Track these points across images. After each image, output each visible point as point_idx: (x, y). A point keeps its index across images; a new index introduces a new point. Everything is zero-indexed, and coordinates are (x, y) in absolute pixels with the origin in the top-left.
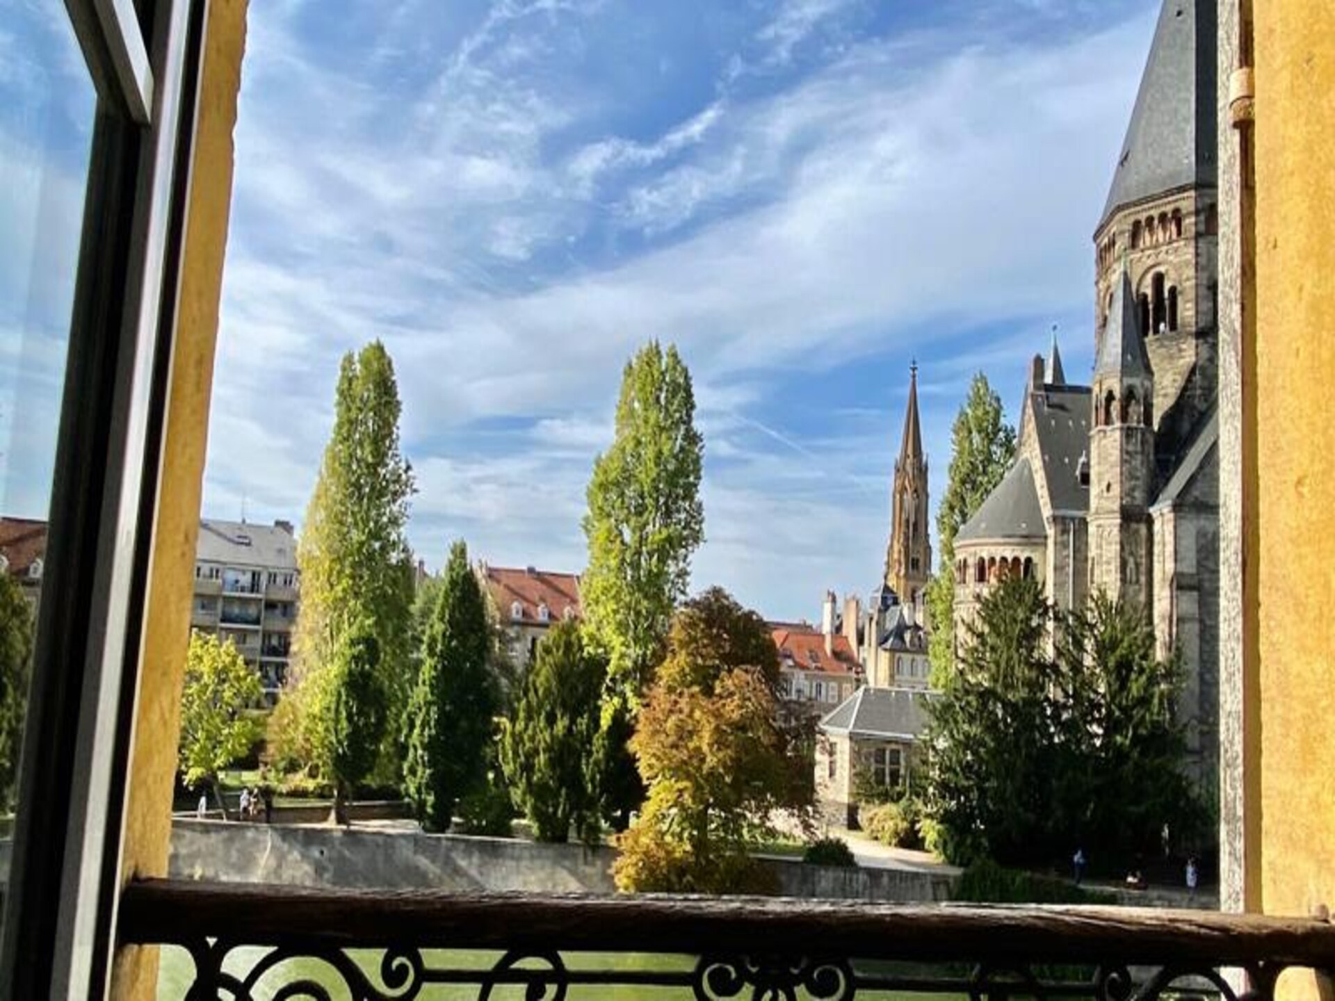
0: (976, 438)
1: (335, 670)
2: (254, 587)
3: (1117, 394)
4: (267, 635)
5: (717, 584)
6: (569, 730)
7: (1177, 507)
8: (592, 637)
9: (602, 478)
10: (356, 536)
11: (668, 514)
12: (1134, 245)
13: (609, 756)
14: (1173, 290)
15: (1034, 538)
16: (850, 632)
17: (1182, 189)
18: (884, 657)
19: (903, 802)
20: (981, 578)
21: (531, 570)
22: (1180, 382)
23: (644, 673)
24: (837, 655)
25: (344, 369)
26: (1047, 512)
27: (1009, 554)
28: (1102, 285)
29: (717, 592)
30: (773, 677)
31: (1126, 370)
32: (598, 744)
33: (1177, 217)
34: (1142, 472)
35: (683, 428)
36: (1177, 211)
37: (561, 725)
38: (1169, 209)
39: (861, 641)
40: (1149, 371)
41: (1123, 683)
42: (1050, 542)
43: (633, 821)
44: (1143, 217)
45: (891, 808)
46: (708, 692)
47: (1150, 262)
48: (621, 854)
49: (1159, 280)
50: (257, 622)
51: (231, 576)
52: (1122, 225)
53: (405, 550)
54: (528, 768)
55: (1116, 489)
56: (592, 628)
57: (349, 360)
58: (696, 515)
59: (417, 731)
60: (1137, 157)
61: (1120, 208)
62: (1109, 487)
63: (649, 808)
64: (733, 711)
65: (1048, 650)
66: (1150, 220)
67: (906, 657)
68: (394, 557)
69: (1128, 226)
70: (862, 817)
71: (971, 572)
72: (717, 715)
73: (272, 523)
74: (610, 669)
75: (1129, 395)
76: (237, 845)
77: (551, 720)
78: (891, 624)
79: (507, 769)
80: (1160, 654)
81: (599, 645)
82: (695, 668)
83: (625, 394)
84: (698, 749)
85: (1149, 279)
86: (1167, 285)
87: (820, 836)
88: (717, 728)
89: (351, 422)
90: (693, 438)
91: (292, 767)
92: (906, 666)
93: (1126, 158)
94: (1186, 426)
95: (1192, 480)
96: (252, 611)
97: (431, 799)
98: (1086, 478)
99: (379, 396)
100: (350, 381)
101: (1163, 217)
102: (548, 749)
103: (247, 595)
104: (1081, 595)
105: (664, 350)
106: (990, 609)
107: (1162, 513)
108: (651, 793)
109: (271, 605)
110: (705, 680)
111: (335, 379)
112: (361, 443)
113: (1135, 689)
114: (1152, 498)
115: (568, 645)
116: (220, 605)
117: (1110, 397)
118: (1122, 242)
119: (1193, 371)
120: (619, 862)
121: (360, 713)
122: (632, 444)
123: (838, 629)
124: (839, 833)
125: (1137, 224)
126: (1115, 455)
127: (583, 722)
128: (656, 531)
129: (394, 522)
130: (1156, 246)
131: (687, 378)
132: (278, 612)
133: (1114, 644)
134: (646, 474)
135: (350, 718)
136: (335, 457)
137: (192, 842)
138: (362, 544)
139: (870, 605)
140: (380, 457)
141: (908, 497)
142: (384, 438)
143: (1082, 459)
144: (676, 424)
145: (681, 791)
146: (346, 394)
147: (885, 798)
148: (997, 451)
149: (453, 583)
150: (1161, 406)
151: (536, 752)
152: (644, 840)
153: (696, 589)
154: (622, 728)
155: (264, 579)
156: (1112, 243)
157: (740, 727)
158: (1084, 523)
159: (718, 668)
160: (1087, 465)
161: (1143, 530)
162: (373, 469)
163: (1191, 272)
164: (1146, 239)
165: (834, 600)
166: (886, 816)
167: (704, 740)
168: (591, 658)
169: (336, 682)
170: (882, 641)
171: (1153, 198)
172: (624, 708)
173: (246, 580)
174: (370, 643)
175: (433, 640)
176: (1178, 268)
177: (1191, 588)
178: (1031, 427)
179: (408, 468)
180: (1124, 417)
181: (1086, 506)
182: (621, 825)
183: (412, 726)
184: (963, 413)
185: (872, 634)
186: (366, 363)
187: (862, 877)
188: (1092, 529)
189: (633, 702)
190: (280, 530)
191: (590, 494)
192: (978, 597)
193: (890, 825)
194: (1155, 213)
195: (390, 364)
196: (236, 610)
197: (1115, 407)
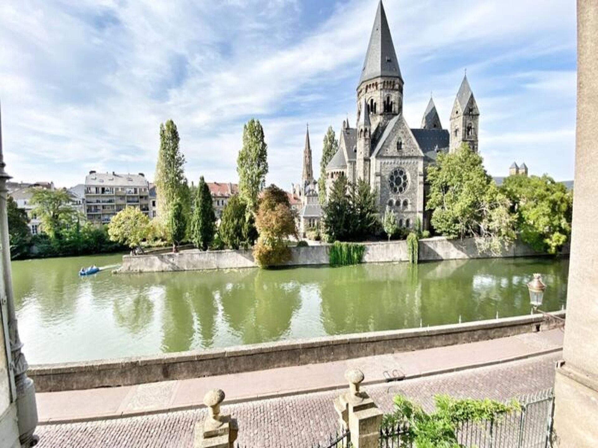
0: (329, 143)
1: (170, 213)
2: (136, 192)
3: (363, 130)
4: (141, 206)
5: (273, 183)
6: (238, 223)
7: (376, 157)
8: (242, 199)
9: (241, 156)
10: (171, 176)
11: (259, 165)
12: (366, 92)
13: (249, 228)
14: (375, 104)
15: (345, 167)
16: (297, 193)
17: (377, 77)
18: (306, 198)
19: (316, 231)
20: (332, 177)
21: (215, 183)
22: (376, 126)
23: (256, 207)
24: (295, 198)
25: (161, 128)
26: (347, 160)
27: (339, 170)
28: (359, 102)
29: (273, 185)
30: (288, 205)
31: (365, 124)
32: (246, 226)
33: (376, 85)
34: (368, 149)
35: (261, 143)
36: (376, 83)
37: (235, 222)
38: (375, 82)
39: (300, 194)
40: (370, 124)
41: (365, 198)
42: (348, 167)
43: (255, 242)
44: (369, 84)
45: (313, 232)
46: (273, 210)
47: (370, 96)
48: (254, 250)
49: (372, 101)
50: (138, 202)
51: (128, 190)
52: (363, 86)
53: (186, 179)
54: (228, 233)
55: (363, 153)
56: (241, 196)
57: (162, 125)
58: (266, 166)
59: (196, 227)
60: (367, 68)
61: (363, 82)
62: (361, 153)
63: (260, 239)
64: (280, 214)
65: (348, 193)
66: (370, 85)
67: (311, 198)
68: (182, 181)
69: (365, 87)
70: (307, 235)
71: (330, 176)
72: (276, 215)
73: (137, 174)
74: (247, 206)
75: (366, 130)
76: (149, 260)
77: (233, 221)
78: (307, 190)
79: (222, 234)
80: (371, 191)
81: (243, 200)
82: (269, 204)
83: (244, 133)
84: (272, 224)
85: (370, 101)
86: (374, 102)
87: (300, 240)
88: (277, 219)
89: (165, 143)
90: (264, 145)
91: (156, 239)
92: (311, 200)
93: (364, 69)
94: (377, 138)
95: (380, 150)
96: (136, 199)
97: (202, 243)
98: (356, 151)
99: (173, 136)
100: (163, 132)
101: (373, 84)
102: (233, 228)
103: (134, 195)
104: (354, 180)
105: (255, 120)
106: (336, 184)
107: (373, 158)
108: (261, 235)
109: (141, 197)
110: (272, 207)
111: (159, 130)
112: (169, 150)
113: (367, 199)
114: (370, 155)
115: (235, 202)
116: (126, 198)
117: (362, 131)
118: (364, 91)
119: (379, 123)
120: (254, 252)
121: (179, 223)
122: (248, 147)
123: (294, 192)
124: (303, 239)
125: (367, 86)
126: (363, 145)
127: (241, 220)
128: (256, 171)
129: (182, 171)
130: (371, 92)
131: (262, 129)
132: (144, 198)
133: (362, 191)
134: (253, 154)
135: (176, 225)
136: (161, 154)
137: (135, 262)
138: (173, 178)
139: (302, 186)
140: (175, 153)
141: (307, 158)
142: (175, 148)
143: (355, 147)
144: (260, 141)
145: (268, 234)
146: (162, 135)
147: (312, 230)
148: (334, 146)
149: (201, 187)
150: (372, 132)
151: (230, 228)
152: (260, 247)
153: (268, 184)
154: (252, 221)
155: (138, 190)
156: (361, 91)
157: (282, 218)
158: (355, 162)
159: (275, 204)
160: (356, 148)
161: (368, 163)
162: (173, 157)
163: (379, 98)
164: (369, 90)
165: (293, 185)
166: (313, 234)
167: (274, 222)
168: (242, 204)
169: (170, 216)
170: (305, 194)
171: (371, 79)
172: (252, 216)
173: (133, 191)
174: (180, 205)
175: (197, 203)
176: (377, 97)
177: (379, 176)
178: (343, 140)
179: (183, 156)
180: (365, 136)
181: (356, 158)
182: (253, 244)
183: (194, 226)
184: (326, 136)
185: (303, 193)
186: (168, 126)
187: (310, 248)
188: (357, 163)
189: (254, 214)
190: (141, 176)
191: (238, 161)
192: (333, 182)
193: (313, 236)
194: (371, 83)
195: (176, 127)
196: (131, 199)
197: (363, 134)
